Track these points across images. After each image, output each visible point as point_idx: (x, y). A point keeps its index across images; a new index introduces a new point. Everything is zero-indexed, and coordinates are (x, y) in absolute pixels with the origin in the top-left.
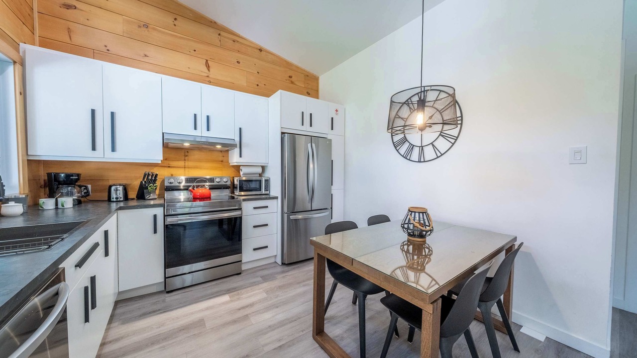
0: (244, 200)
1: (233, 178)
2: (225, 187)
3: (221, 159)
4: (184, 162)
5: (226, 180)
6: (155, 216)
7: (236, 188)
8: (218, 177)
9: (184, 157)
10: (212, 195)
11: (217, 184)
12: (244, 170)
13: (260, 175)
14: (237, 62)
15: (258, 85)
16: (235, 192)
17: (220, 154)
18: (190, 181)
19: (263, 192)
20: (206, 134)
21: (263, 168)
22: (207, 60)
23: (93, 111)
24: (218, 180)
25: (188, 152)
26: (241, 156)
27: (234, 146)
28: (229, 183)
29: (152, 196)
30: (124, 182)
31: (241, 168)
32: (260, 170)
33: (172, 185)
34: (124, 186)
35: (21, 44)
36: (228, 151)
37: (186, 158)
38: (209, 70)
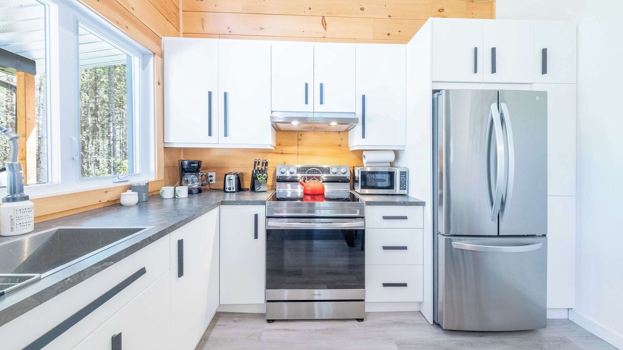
0: (368, 203)
1: (354, 167)
2: (343, 180)
3: (339, 142)
4: (297, 147)
5: (344, 171)
6: (256, 216)
7: (357, 182)
8: (335, 167)
9: (296, 142)
10: (326, 191)
11: (334, 175)
12: (368, 157)
13: (392, 164)
14: (361, 9)
15: (389, 34)
16: (356, 188)
17: (337, 136)
18: (302, 171)
19: (397, 190)
20: (319, 108)
21: (397, 153)
22: (323, 17)
23: (210, 94)
24: (334, 170)
25: (301, 135)
26: (363, 137)
27: (356, 120)
28: (348, 175)
29: (263, 188)
30: (239, 171)
31: (364, 153)
32: (391, 157)
33: (283, 175)
34: (237, 175)
35: (163, 38)
36: (347, 131)
37: (300, 142)
38: (326, 29)
